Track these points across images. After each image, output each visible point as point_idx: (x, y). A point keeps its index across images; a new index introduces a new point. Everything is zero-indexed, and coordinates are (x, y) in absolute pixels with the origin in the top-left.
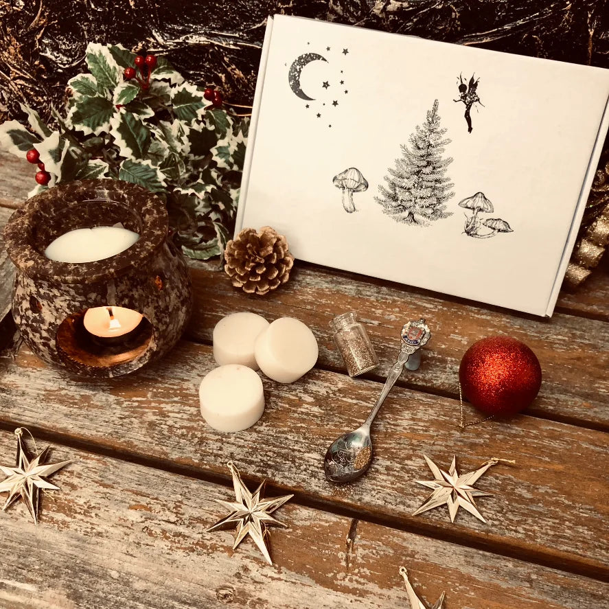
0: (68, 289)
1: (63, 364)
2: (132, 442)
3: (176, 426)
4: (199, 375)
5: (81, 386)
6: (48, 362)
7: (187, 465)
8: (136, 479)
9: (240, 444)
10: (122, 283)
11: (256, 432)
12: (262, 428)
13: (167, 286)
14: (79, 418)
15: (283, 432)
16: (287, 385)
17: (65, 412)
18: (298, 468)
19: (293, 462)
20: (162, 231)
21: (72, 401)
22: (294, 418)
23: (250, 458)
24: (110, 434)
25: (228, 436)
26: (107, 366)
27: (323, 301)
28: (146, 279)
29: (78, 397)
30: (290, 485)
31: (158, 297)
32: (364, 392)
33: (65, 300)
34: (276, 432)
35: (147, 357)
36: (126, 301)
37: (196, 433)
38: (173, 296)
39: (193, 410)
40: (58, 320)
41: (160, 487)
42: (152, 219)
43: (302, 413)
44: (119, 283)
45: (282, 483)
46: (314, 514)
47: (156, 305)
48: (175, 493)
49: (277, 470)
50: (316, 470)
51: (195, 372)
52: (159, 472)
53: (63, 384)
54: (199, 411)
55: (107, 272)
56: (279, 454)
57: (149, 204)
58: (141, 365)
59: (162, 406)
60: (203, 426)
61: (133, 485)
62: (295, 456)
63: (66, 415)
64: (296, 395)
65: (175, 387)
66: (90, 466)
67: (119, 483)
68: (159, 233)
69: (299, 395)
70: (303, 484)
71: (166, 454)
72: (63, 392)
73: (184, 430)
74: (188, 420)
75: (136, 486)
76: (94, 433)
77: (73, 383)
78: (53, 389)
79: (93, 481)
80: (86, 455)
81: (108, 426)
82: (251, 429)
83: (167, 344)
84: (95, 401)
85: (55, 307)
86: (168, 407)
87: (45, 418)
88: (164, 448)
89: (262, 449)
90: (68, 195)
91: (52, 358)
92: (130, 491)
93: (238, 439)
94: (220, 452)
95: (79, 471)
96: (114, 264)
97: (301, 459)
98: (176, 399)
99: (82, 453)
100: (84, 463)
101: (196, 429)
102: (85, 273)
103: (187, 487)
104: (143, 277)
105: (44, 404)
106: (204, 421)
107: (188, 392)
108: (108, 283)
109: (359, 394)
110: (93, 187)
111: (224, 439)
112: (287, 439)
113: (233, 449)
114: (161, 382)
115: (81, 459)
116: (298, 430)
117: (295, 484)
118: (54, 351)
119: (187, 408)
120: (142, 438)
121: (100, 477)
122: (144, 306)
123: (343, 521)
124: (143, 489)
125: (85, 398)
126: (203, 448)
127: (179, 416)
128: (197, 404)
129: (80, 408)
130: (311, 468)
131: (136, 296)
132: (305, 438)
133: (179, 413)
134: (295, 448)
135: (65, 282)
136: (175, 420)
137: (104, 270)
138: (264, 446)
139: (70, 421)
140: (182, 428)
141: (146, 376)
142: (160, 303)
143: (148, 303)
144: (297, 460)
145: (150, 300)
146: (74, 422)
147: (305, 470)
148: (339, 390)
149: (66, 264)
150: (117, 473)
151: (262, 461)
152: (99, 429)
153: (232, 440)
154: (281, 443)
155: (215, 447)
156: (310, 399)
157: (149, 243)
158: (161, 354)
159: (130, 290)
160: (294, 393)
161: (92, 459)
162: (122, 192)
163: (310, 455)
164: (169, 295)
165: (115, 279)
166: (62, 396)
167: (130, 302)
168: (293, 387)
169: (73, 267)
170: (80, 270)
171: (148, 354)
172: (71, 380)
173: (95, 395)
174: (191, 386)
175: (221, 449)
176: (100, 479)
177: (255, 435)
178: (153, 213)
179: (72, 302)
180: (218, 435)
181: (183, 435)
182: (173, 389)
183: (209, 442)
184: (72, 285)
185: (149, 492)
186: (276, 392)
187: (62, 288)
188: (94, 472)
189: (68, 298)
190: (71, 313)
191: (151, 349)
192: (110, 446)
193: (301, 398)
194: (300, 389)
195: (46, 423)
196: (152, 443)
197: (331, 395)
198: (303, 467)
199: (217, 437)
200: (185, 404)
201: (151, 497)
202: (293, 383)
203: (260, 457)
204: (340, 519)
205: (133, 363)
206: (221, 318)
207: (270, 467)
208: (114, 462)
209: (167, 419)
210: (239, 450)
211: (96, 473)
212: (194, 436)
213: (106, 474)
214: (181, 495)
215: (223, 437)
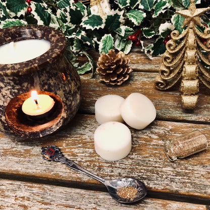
0: (9, 81)
1: (12, 131)
2: (58, 174)
3: (83, 161)
4: (90, 131)
5: (25, 145)
6: (2, 132)
7: (93, 184)
8: (64, 197)
9: (123, 167)
10: (43, 75)
11: (131, 159)
12: (133, 156)
13: (69, 78)
14: (25, 163)
15: (146, 157)
16: (140, 130)
17: (16, 161)
18: (162, 177)
19: (158, 174)
20: (63, 43)
21: (19, 154)
22: (150, 148)
23: (131, 175)
24: (44, 170)
25: (115, 163)
26: (38, 130)
27: (147, 87)
28: (57, 73)
29: (23, 151)
30: (160, 189)
31: (64, 84)
32: (185, 130)
33: (8, 89)
34: (142, 158)
35: (61, 123)
36: (46, 87)
37: (96, 164)
38: (73, 84)
39: (91, 150)
40: (5, 103)
41: (81, 200)
42: (56, 39)
43: (154, 145)
44: (41, 75)
45: (155, 188)
46: (181, 205)
47: (64, 89)
48: (90, 203)
49: (149, 180)
50: (173, 177)
51: (87, 130)
52: (78, 191)
53: (14, 145)
54: (95, 151)
55: (33, 66)
56: (148, 171)
57: (53, 33)
58: (58, 128)
59: (73, 150)
60: (99, 159)
61: (63, 201)
62: (158, 171)
63: (17, 162)
64: (147, 136)
65: (78, 139)
66: (34, 192)
67: (54, 201)
68: (62, 44)
69: (149, 135)
70: (168, 187)
71: (80, 178)
72: (14, 149)
73: (88, 163)
74: (89, 156)
75: (65, 201)
76: (35, 171)
77: (20, 143)
78: (7, 148)
79: (38, 202)
80: (31, 185)
81: (43, 166)
82: (127, 157)
83: (72, 113)
84: (33, 152)
85: (2, 95)
86: (76, 151)
87: (4, 166)
88: (78, 175)
89: (137, 168)
90: (5, 34)
91: (4, 129)
92: (62, 205)
93: (121, 165)
94: (112, 174)
95: (28, 196)
96: (37, 61)
97: (161, 171)
98: (80, 145)
99: (29, 184)
100: (30, 190)
101: (95, 161)
102: (19, 68)
103: (97, 198)
104: (55, 72)
105: (3, 157)
106: (99, 156)
107: (86, 141)
108: (34, 75)
109: (183, 131)
110: (19, 29)
111: (113, 165)
112: (150, 161)
113: (119, 170)
114: (69, 137)
115: (29, 188)
116: (155, 155)
117: (163, 188)
118: (5, 123)
119: (87, 150)
120: (64, 171)
121: (42, 198)
122: (57, 90)
123: (201, 208)
124: (70, 203)
125: (27, 151)
126: (102, 172)
127: (84, 155)
128: (93, 147)
129: (25, 157)
130: (169, 177)
131: (52, 84)
132: (160, 159)
133: (83, 153)
134: (156, 165)
135: (6, 75)
136: (82, 157)
137: (31, 65)
138: (137, 167)
139: (19, 165)
140: (86, 161)
141: (61, 135)
142: (66, 88)
143: (59, 89)
144: (159, 173)
145: (60, 86)
146: (22, 166)
147: (166, 178)
148: (171, 130)
149: (6, 65)
150: (52, 194)
151: (139, 176)
152: (37, 168)
153: (118, 165)
154: (147, 164)
155: (108, 170)
156: (156, 137)
157: (57, 50)
158: (69, 120)
159: (48, 80)
160: (146, 134)
161: (36, 187)
162: (36, 29)
163: (166, 169)
164: (71, 84)
165: (38, 71)
166: (14, 152)
167: (49, 87)
168: (144, 131)
169: (11, 66)
170: (16, 67)
171: (62, 120)
172: (18, 142)
173: (33, 149)
174: (87, 137)
175: (112, 172)
176: (42, 199)
177: (130, 161)
178: (56, 36)
179: (13, 90)
180: (109, 163)
181: (88, 166)
182: (77, 140)
183: (104, 168)
184: (11, 78)
185: (74, 204)
186: (135, 135)
187: (5, 81)
188: (37, 195)
189: (10, 87)
190: (13, 97)
191: (63, 117)
192: (45, 178)
193: (150, 137)
194: (148, 132)
195: (5, 168)
196: (70, 173)
197: (167, 133)
198: (164, 177)
199: (108, 165)
200: (86, 148)
201: (76, 207)
202: (143, 129)
203: (137, 174)
204: (198, 207)
205: (53, 127)
206: (96, 101)
207: (145, 179)
208: (49, 187)
209: (77, 157)
210: (123, 171)
211: (39, 196)
212: (94, 166)
213: (45, 196)
214: (94, 204)
215: (112, 164)
